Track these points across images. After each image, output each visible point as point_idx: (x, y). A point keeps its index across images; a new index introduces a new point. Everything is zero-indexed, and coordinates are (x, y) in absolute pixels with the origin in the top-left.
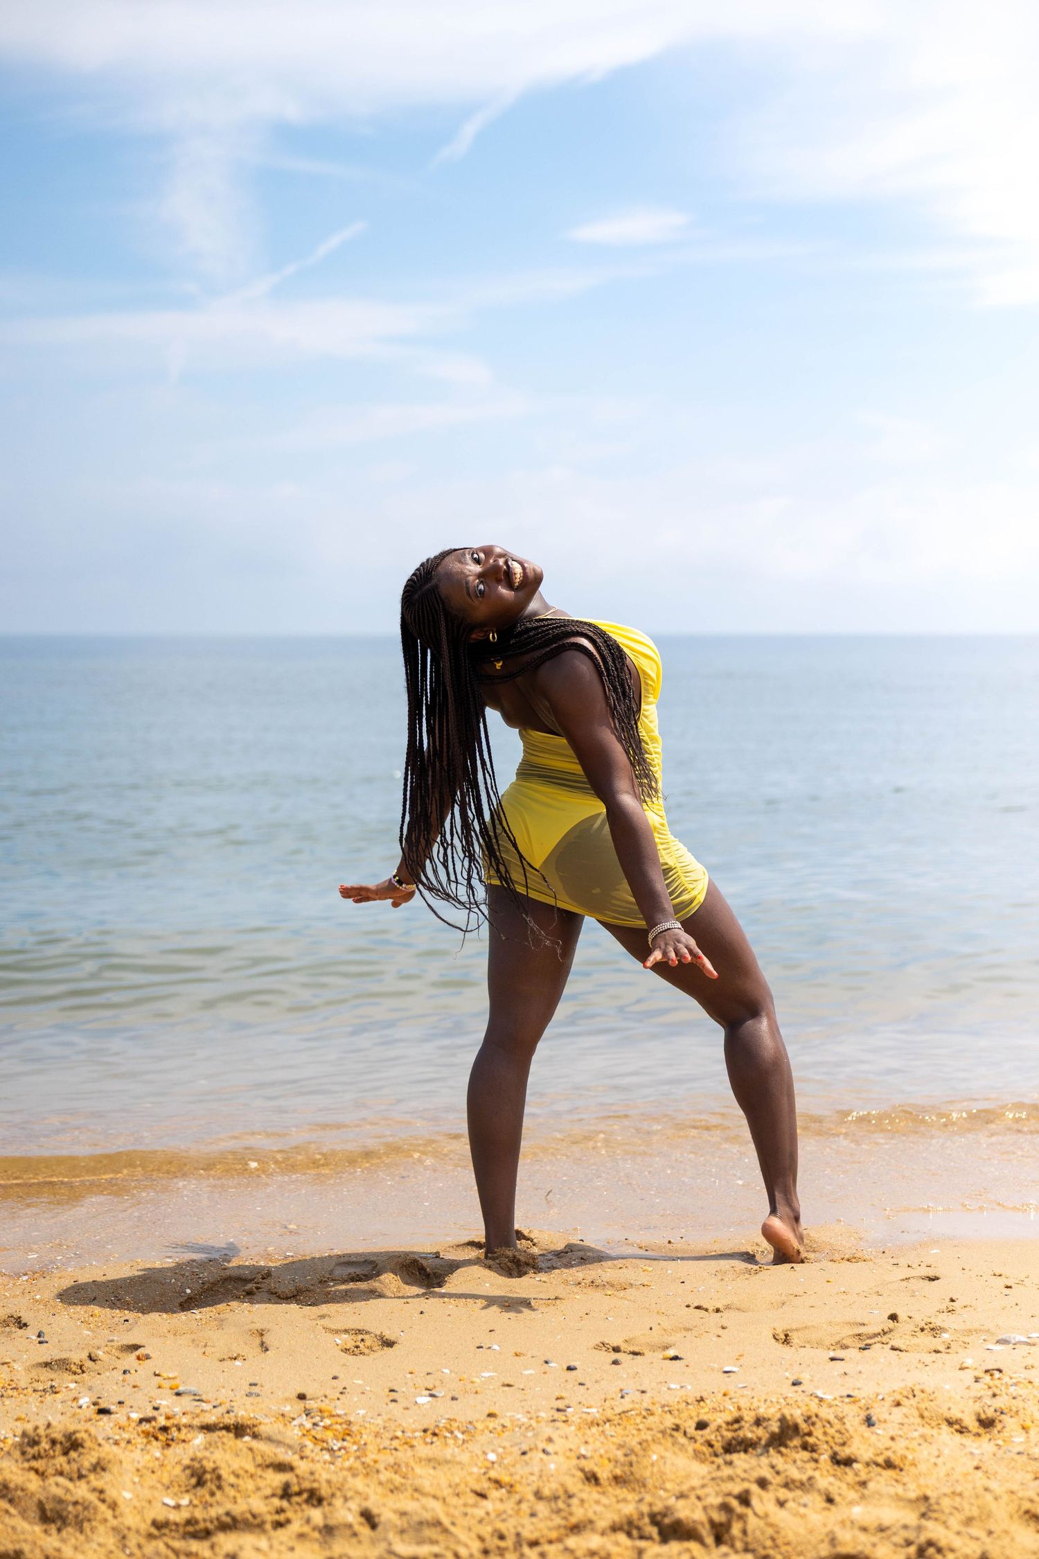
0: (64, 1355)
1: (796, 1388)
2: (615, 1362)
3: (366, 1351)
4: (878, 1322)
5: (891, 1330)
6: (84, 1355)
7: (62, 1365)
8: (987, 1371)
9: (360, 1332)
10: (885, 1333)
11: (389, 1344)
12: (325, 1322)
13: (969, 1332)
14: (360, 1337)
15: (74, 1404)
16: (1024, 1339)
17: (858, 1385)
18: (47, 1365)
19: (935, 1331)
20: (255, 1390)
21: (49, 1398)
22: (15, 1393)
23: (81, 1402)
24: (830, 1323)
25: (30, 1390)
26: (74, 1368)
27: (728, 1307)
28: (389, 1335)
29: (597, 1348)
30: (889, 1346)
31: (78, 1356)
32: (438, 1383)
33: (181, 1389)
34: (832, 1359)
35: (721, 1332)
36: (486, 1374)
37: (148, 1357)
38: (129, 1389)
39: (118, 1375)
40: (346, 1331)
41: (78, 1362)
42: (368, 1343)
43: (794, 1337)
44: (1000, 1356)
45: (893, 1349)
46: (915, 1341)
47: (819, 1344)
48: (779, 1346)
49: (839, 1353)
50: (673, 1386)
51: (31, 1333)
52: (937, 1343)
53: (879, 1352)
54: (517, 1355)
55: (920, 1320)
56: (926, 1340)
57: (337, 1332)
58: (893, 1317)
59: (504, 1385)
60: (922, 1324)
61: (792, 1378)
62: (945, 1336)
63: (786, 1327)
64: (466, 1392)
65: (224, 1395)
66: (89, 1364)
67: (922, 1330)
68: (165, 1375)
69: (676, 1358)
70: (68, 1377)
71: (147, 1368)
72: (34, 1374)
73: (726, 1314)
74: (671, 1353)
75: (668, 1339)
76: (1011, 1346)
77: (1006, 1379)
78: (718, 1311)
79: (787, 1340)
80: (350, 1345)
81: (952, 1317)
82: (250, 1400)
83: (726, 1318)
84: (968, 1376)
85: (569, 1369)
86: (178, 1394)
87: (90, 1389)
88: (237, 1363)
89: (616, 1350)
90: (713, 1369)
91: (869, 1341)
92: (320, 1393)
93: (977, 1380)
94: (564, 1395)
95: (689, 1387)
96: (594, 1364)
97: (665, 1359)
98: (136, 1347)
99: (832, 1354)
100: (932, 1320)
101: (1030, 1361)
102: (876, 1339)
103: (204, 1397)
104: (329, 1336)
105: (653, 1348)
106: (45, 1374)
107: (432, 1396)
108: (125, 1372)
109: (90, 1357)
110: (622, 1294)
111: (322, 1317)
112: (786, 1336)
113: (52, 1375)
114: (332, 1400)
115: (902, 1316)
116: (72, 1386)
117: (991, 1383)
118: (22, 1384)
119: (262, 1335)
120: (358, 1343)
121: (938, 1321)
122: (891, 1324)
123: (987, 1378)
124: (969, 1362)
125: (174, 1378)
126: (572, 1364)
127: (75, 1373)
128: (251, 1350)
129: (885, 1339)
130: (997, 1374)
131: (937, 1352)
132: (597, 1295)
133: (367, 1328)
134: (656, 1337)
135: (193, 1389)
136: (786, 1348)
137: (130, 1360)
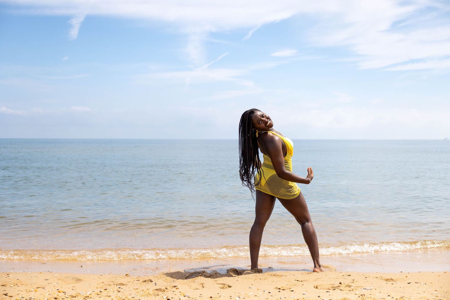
0: (160, 288)
1: (319, 298)
2: (279, 292)
3: (225, 288)
4: (338, 284)
5: (340, 286)
6: (165, 288)
7: (160, 290)
8: (361, 295)
9: (224, 284)
10: (339, 287)
11: (230, 287)
12: (216, 282)
13: (357, 287)
14: (224, 285)
15: (162, 298)
16: (369, 288)
17: (333, 297)
18: (157, 290)
19: (350, 286)
20: (201, 296)
21: (157, 296)
22: (150, 295)
23: (164, 297)
24: (326, 284)
25: (153, 295)
26: (162, 290)
27: (304, 281)
28: (230, 285)
29: (275, 288)
30: (339, 289)
31: (163, 288)
32: (241, 295)
33: (185, 295)
34: (327, 292)
35: (302, 286)
36: (251, 293)
37: (178, 288)
38: (174, 295)
39: (172, 292)
40: (221, 284)
41: (163, 289)
42: (226, 286)
43: (318, 287)
44: (364, 292)
45: (340, 290)
46: (345, 288)
47: (324, 289)
48: (315, 289)
49: (328, 291)
50: (292, 297)
51: (153, 283)
52: (350, 289)
53: (337, 291)
54: (258, 289)
55: (346, 284)
56: (348, 288)
57: (219, 284)
58: (340, 283)
59: (255, 296)
60: (347, 285)
61: (318, 296)
62: (352, 287)
63: (317, 285)
64: (247, 297)
65: (194, 297)
66: (165, 290)
67: (347, 286)
68: (182, 292)
69: (292, 291)
70: (161, 292)
71: (178, 291)
72: (154, 291)
73: (303, 282)
74: (292, 290)
75: (290, 287)
76: (367, 290)
77: (365, 297)
78: (302, 281)
79: (317, 288)
80: (222, 287)
81: (353, 284)
82: (200, 298)
83: (303, 283)
84: (357, 296)
85: (269, 293)
86: (185, 296)
87: (166, 295)
88: (197, 290)
89: (279, 289)
90: (301, 293)
91: (335, 288)
92: (215, 297)
93: (359, 297)
94: (268, 298)
95: (295, 297)
96: (275, 292)
97: (290, 291)
98: (176, 286)
99: (327, 291)
100: (349, 284)
101: (370, 293)
102: (337, 288)
103: (190, 297)
104: (218, 285)
105: (288, 289)
106: (156, 292)
107: (239, 298)
108: (173, 291)
109: (166, 288)
110: (281, 277)
111: (216, 281)
112: (317, 287)
113: (157, 292)
114: (218, 298)
115: (342, 283)
116: (162, 294)
117: (362, 298)
118: (151, 294)
119: (203, 284)
120: (224, 287)
121: (350, 284)
122: (340, 285)
123: (361, 296)
124: (357, 293)
125: (184, 293)
126: (270, 292)
127: (163, 292)
128: (201, 287)
129: (339, 288)
130: (363, 296)
131: (350, 291)
132: (276, 277)
133: (225, 283)
134: (288, 287)
135: (188, 295)
136: (317, 289)
137: (174, 289)
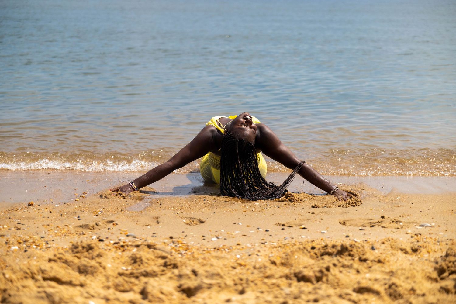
0: (87, 223)
1: (347, 238)
2: (283, 229)
3: (194, 224)
4: (377, 218)
5: (382, 222)
6: (94, 224)
7: (86, 226)
8: (415, 235)
9: (192, 218)
10: (379, 222)
11: (202, 222)
13: (410, 223)
14: (192, 220)
15: (91, 238)
16: (429, 225)
17: (369, 238)
18: (81, 226)
19: (397, 222)
20: (155, 235)
21: (82, 236)
22: (70, 235)
23: (93, 238)
24: (360, 219)
25: (75, 234)
26: (91, 228)
28: (202, 219)
29: (276, 225)
30: (381, 226)
31: (92, 224)
32: (219, 234)
33: (129, 234)
34: (360, 230)
35: (321, 221)
36: (237, 232)
37: (117, 224)
38: (110, 234)
39: (106, 230)
40: (187, 218)
41: (92, 226)
42: (195, 222)
43: (347, 223)
44: (420, 230)
45: (382, 227)
46: (390, 225)
47: (356, 225)
48: (341, 225)
49: (363, 228)
50: (303, 237)
51: (75, 217)
52: (398, 226)
53: (377, 228)
54: (248, 226)
55: (392, 218)
56: (394, 225)
57: (184, 218)
58: (383, 217)
59: (243, 236)
60: (393, 220)
61: (346, 235)
62: (401, 224)
63: (344, 220)
64: (229, 237)
65: (144, 236)
66: (96, 226)
67: (393, 222)
68: (123, 230)
69: (304, 228)
70: (88, 230)
71: (116, 227)
72: (76, 229)
74: (303, 226)
75: (301, 223)
76: (424, 227)
77: (422, 237)
79: (344, 224)
80: (189, 222)
81: (403, 218)
82: (153, 238)
83: (323, 217)
84: (409, 236)
85: (267, 231)
86: (128, 236)
87: (96, 234)
88: (149, 227)
89: (283, 225)
90: (318, 232)
91: (373, 225)
92: (178, 236)
93: (412, 237)
94: (264, 238)
95: (309, 237)
96: (275, 230)
97: (301, 228)
98: (112, 221)
99: (360, 228)
100: (397, 219)
101: (431, 232)
102: (376, 224)
103: (137, 237)
104: (181, 220)
105: (297, 225)
106: (80, 230)
107: (217, 238)
108: (109, 229)
109: (97, 224)
111: (179, 213)
112: (344, 222)
113: (83, 230)
114: (182, 239)
115: (386, 217)
116: (90, 233)
117: (417, 238)
118: (72, 232)
119: (157, 219)
120: (192, 222)
121: (399, 219)
122: (382, 219)
123: (416, 237)
124: (409, 231)
125: (126, 231)
126: (268, 229)
127: (91, 229)
128: (153, 223)
129: (379, 224)
130: (419, 236)
131: (398, 228)
133: (195, 217)
134: (297, 222)
135: (133, 234)
136: (344, 227)
137: (111, 225)
